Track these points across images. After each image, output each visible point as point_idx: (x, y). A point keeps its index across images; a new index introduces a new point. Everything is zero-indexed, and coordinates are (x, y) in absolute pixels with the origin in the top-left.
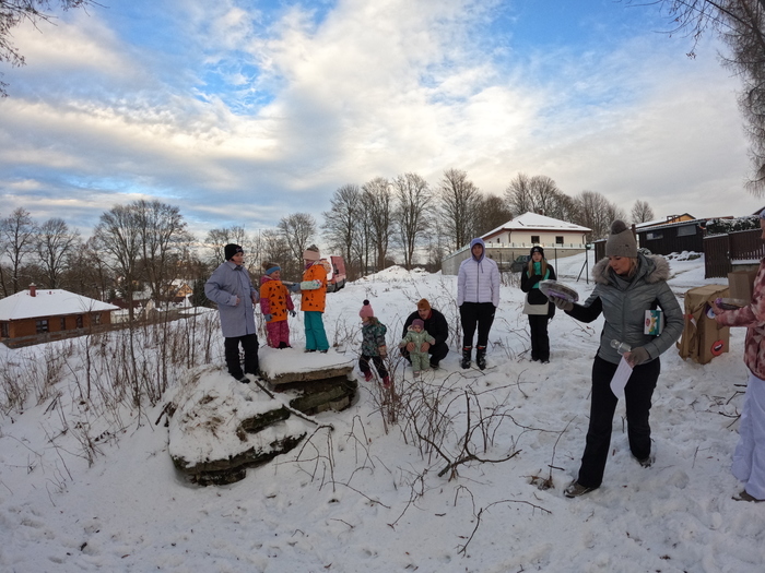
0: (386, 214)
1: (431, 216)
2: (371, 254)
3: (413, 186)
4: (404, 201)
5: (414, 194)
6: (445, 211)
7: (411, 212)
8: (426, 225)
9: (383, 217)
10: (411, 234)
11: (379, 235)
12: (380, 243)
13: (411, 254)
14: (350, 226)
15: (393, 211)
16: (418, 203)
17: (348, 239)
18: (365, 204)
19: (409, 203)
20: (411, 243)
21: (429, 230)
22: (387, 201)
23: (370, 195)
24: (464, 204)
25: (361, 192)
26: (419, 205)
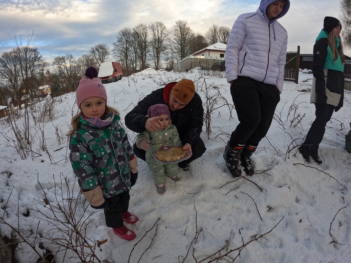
0: (145, 42)
1: (168, 43)
2: (138, 63)
3: (159, 28)
4: (155, 36)
5: (160, 32)
6: (175, 41)
7: (158, 42)
8: (165, 48)
9: (143, 44)
10: (158, 53)
11: (142, 53)
12: (142, 57)
13: (158, 62)
14: (127, 49)
15: (149, 41)
16: (161, 37)
17: (126, 56)
18: (134, 38)
19: (157, 37)
20: (158, 57)
21: (167, 51)
22: (146, 36)
23: (137, 33)
24: (185, 38)
25: (132, 31)
26: (162, 38)
